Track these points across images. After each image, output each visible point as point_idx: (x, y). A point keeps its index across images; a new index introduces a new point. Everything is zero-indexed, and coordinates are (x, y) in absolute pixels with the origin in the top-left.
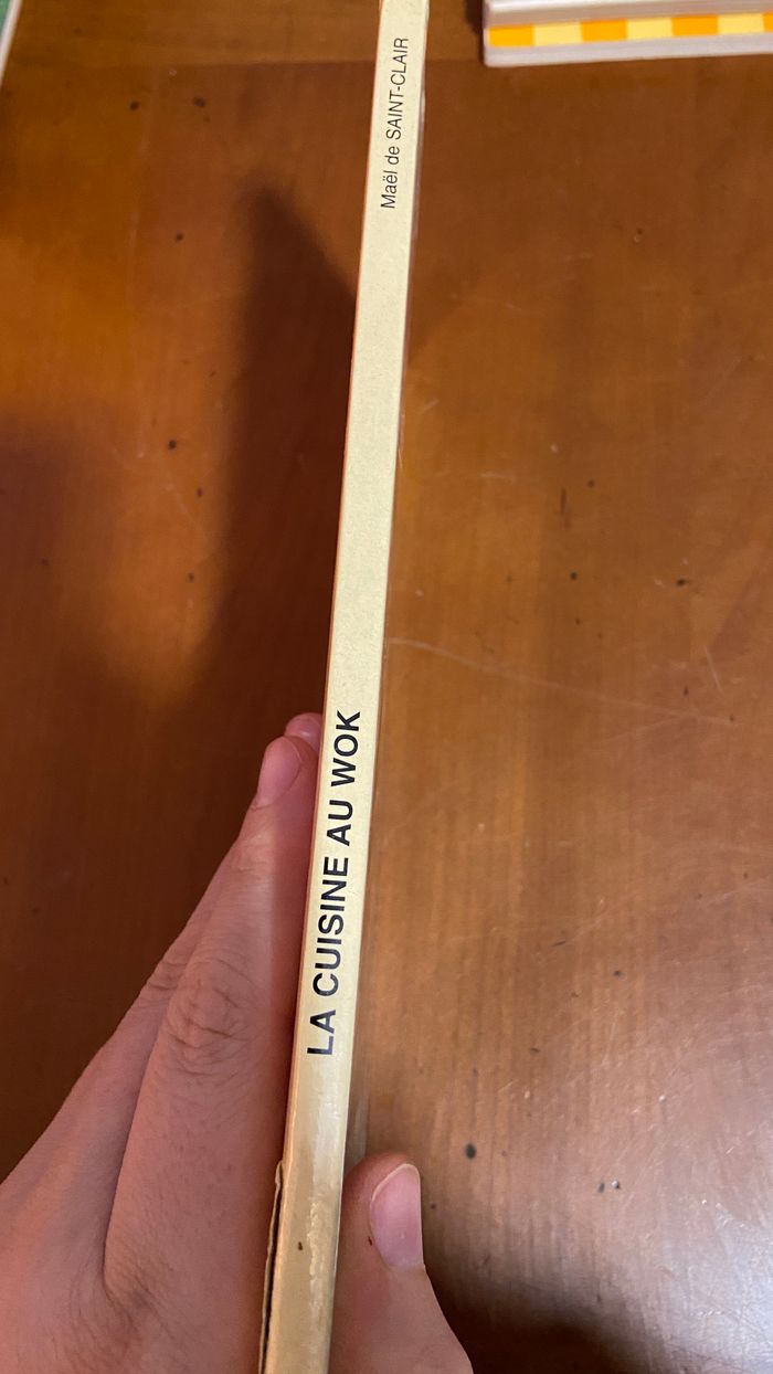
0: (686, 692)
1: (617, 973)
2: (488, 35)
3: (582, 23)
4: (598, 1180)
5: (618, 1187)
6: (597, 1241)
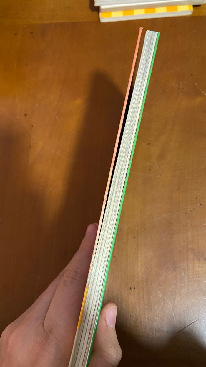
0: (150, 170)
1: (134, 237)
2: (101, 14)
3: (124, 11)
4: (130, 287)
5: (134, 288)
6: (130, 302)
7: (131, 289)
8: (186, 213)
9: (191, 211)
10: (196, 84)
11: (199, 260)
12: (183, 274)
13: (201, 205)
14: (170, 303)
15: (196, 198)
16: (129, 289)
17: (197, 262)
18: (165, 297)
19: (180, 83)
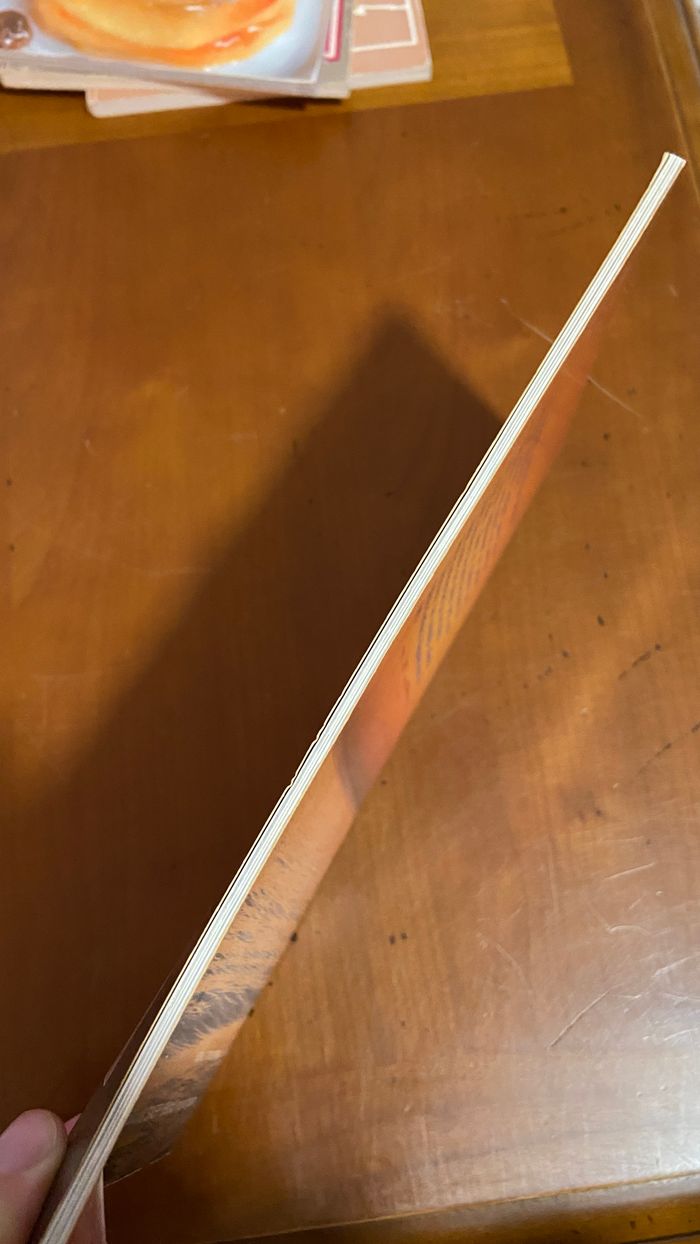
4: (389, 934)
5: (404, 937)
6: (395, 981)
7: (392, 940)
8: (526, 686)
9: (540, 677)
10: (504, 301)
11: (582, 817)
12: (542, 868)
13: (565, 655)
14: (514, 963)
15: (550, 636)
16: (388, 943)
17: (577, 822)
18: (499, 947)
19: (458, 302)
